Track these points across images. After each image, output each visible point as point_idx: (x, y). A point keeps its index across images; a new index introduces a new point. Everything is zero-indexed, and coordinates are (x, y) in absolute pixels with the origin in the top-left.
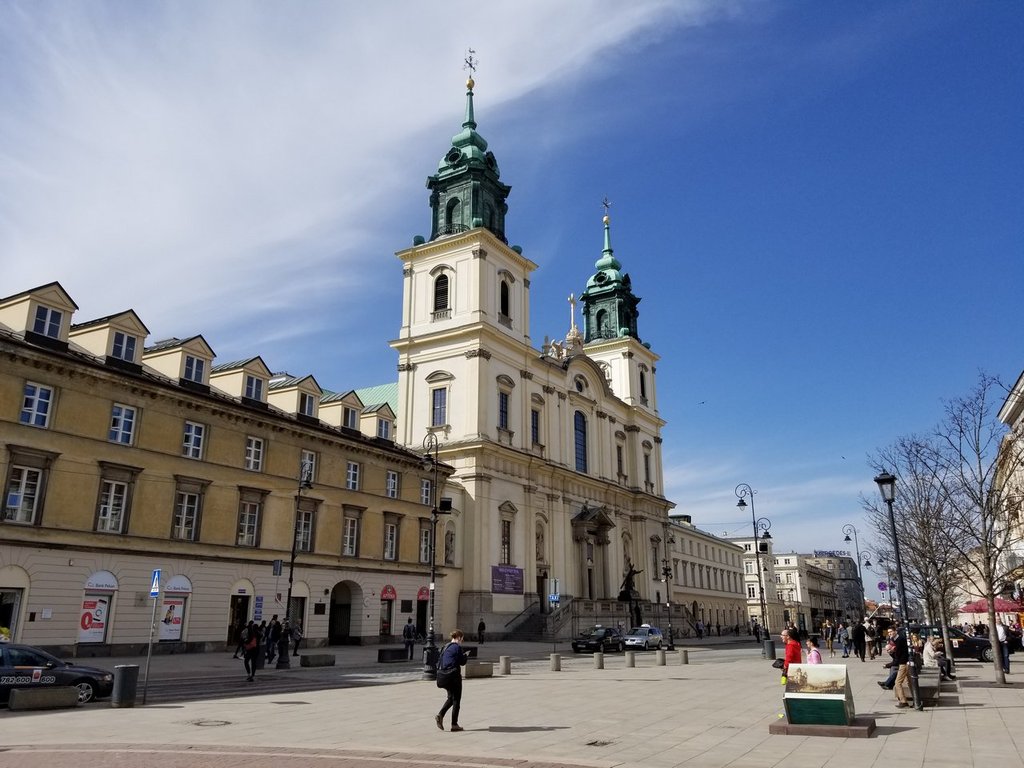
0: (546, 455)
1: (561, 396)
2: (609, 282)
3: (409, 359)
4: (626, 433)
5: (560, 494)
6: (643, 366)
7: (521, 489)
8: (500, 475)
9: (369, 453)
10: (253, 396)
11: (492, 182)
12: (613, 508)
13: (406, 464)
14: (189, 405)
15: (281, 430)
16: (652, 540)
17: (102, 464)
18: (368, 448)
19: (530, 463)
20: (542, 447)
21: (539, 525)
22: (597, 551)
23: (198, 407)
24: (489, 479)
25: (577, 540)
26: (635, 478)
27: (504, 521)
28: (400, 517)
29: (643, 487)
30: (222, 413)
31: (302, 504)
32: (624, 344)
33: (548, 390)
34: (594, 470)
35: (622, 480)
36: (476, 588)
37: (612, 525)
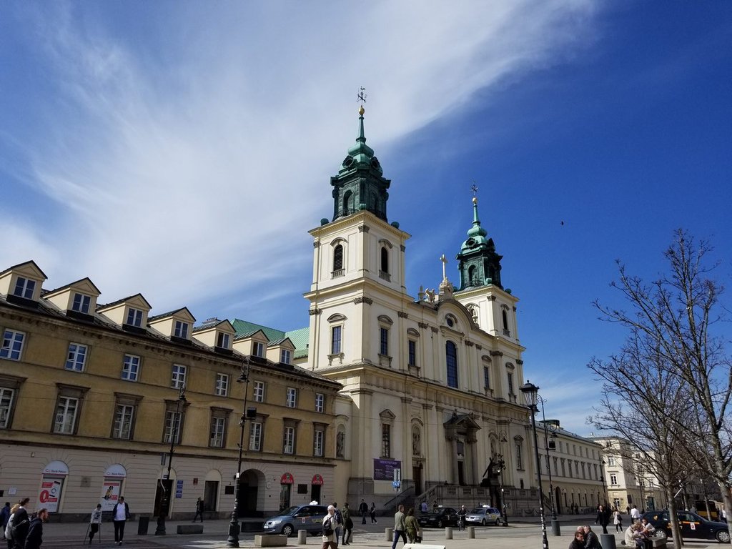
0: (421, 374)
1: (434, 330)
2: (477, 245)
3: (316, 306)
4: (491, 357)
5: (433, 403)
6: (505, 306)
7: (400, 400)
8: (380, 390)
9: (271, 374)
10: (181, 335)
11: (376, 178)
12: (481, 415)
13: (302, 382)
14: (127, 343)
15: (200, 359)
16: (515, 439)
17: (58, 385)
18: (270, 371)
19: (406, 380)
20: (418, 369)
21: (416, 428)
22: (466, 448)
23: (134, 344)
24: (371, 393)
25: (449, 439)
26: (499, 391)
27: (384, 425)
28: (297, 422)
29: (507, 399)
30: (153, 348)
31: (216, 413)
32: (488, 290)
33: (422, 325)
34: (464, 384)
35: (489, 393)
36: (360, 475)
37: (478, 428)
